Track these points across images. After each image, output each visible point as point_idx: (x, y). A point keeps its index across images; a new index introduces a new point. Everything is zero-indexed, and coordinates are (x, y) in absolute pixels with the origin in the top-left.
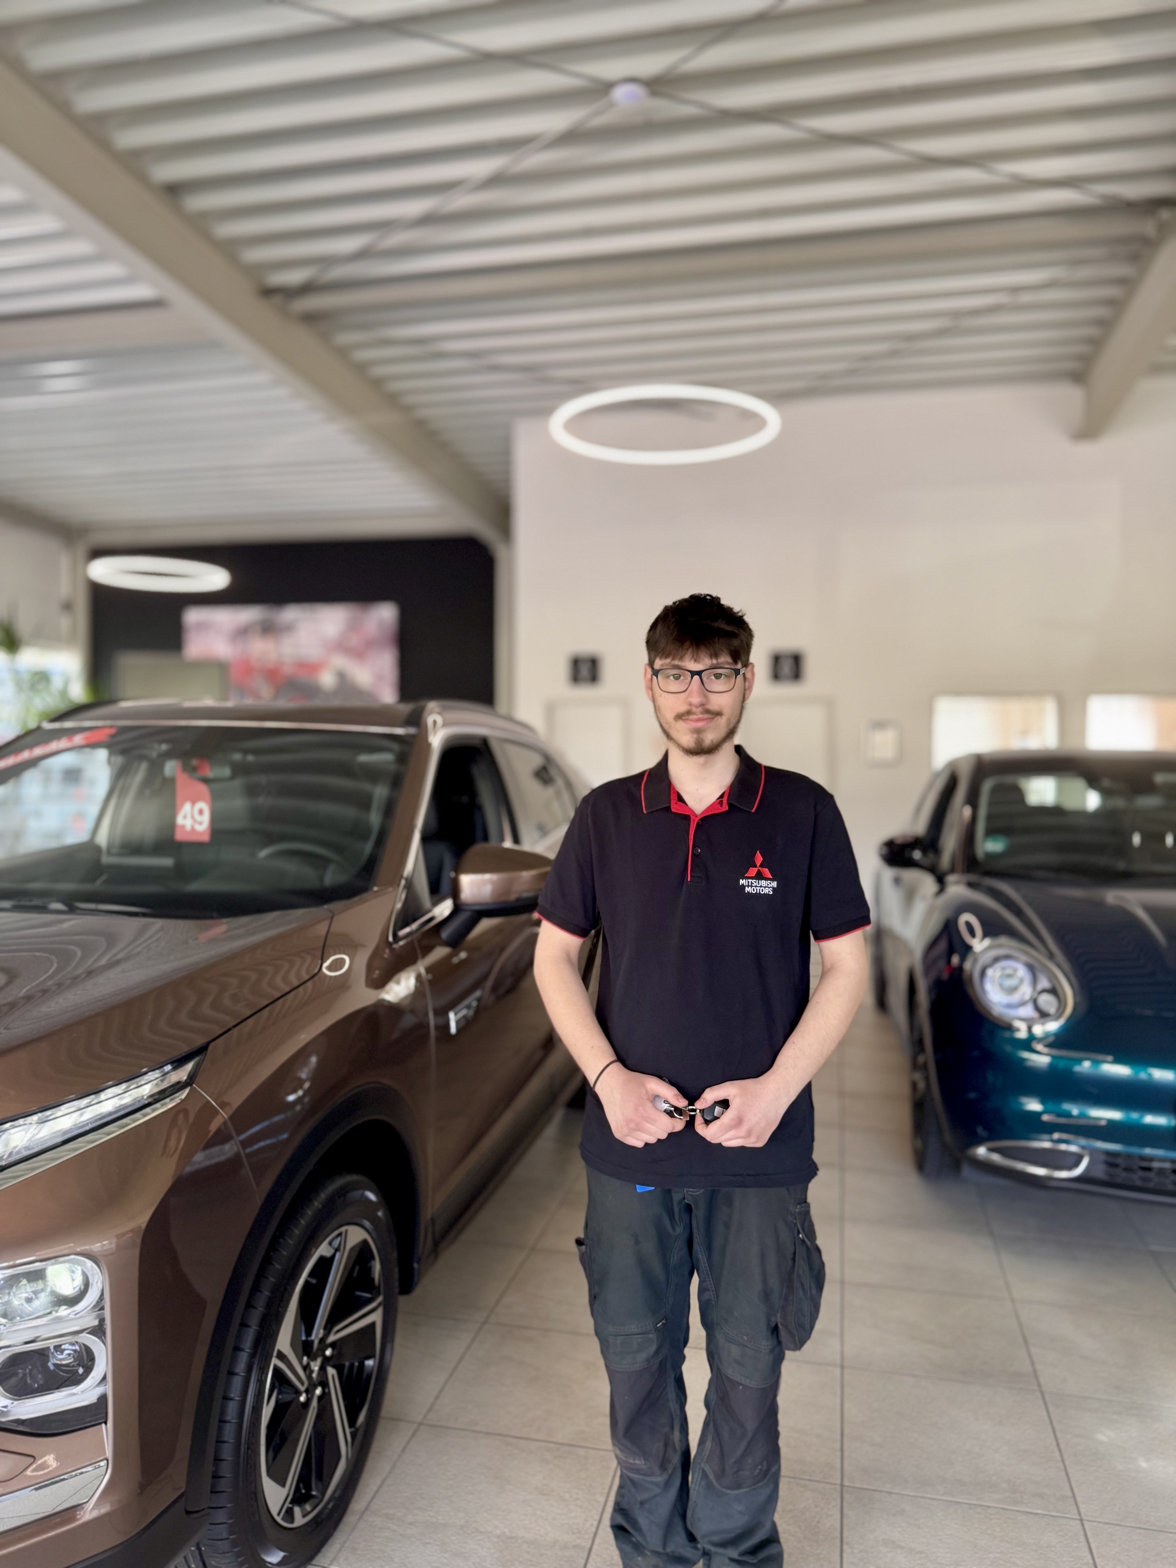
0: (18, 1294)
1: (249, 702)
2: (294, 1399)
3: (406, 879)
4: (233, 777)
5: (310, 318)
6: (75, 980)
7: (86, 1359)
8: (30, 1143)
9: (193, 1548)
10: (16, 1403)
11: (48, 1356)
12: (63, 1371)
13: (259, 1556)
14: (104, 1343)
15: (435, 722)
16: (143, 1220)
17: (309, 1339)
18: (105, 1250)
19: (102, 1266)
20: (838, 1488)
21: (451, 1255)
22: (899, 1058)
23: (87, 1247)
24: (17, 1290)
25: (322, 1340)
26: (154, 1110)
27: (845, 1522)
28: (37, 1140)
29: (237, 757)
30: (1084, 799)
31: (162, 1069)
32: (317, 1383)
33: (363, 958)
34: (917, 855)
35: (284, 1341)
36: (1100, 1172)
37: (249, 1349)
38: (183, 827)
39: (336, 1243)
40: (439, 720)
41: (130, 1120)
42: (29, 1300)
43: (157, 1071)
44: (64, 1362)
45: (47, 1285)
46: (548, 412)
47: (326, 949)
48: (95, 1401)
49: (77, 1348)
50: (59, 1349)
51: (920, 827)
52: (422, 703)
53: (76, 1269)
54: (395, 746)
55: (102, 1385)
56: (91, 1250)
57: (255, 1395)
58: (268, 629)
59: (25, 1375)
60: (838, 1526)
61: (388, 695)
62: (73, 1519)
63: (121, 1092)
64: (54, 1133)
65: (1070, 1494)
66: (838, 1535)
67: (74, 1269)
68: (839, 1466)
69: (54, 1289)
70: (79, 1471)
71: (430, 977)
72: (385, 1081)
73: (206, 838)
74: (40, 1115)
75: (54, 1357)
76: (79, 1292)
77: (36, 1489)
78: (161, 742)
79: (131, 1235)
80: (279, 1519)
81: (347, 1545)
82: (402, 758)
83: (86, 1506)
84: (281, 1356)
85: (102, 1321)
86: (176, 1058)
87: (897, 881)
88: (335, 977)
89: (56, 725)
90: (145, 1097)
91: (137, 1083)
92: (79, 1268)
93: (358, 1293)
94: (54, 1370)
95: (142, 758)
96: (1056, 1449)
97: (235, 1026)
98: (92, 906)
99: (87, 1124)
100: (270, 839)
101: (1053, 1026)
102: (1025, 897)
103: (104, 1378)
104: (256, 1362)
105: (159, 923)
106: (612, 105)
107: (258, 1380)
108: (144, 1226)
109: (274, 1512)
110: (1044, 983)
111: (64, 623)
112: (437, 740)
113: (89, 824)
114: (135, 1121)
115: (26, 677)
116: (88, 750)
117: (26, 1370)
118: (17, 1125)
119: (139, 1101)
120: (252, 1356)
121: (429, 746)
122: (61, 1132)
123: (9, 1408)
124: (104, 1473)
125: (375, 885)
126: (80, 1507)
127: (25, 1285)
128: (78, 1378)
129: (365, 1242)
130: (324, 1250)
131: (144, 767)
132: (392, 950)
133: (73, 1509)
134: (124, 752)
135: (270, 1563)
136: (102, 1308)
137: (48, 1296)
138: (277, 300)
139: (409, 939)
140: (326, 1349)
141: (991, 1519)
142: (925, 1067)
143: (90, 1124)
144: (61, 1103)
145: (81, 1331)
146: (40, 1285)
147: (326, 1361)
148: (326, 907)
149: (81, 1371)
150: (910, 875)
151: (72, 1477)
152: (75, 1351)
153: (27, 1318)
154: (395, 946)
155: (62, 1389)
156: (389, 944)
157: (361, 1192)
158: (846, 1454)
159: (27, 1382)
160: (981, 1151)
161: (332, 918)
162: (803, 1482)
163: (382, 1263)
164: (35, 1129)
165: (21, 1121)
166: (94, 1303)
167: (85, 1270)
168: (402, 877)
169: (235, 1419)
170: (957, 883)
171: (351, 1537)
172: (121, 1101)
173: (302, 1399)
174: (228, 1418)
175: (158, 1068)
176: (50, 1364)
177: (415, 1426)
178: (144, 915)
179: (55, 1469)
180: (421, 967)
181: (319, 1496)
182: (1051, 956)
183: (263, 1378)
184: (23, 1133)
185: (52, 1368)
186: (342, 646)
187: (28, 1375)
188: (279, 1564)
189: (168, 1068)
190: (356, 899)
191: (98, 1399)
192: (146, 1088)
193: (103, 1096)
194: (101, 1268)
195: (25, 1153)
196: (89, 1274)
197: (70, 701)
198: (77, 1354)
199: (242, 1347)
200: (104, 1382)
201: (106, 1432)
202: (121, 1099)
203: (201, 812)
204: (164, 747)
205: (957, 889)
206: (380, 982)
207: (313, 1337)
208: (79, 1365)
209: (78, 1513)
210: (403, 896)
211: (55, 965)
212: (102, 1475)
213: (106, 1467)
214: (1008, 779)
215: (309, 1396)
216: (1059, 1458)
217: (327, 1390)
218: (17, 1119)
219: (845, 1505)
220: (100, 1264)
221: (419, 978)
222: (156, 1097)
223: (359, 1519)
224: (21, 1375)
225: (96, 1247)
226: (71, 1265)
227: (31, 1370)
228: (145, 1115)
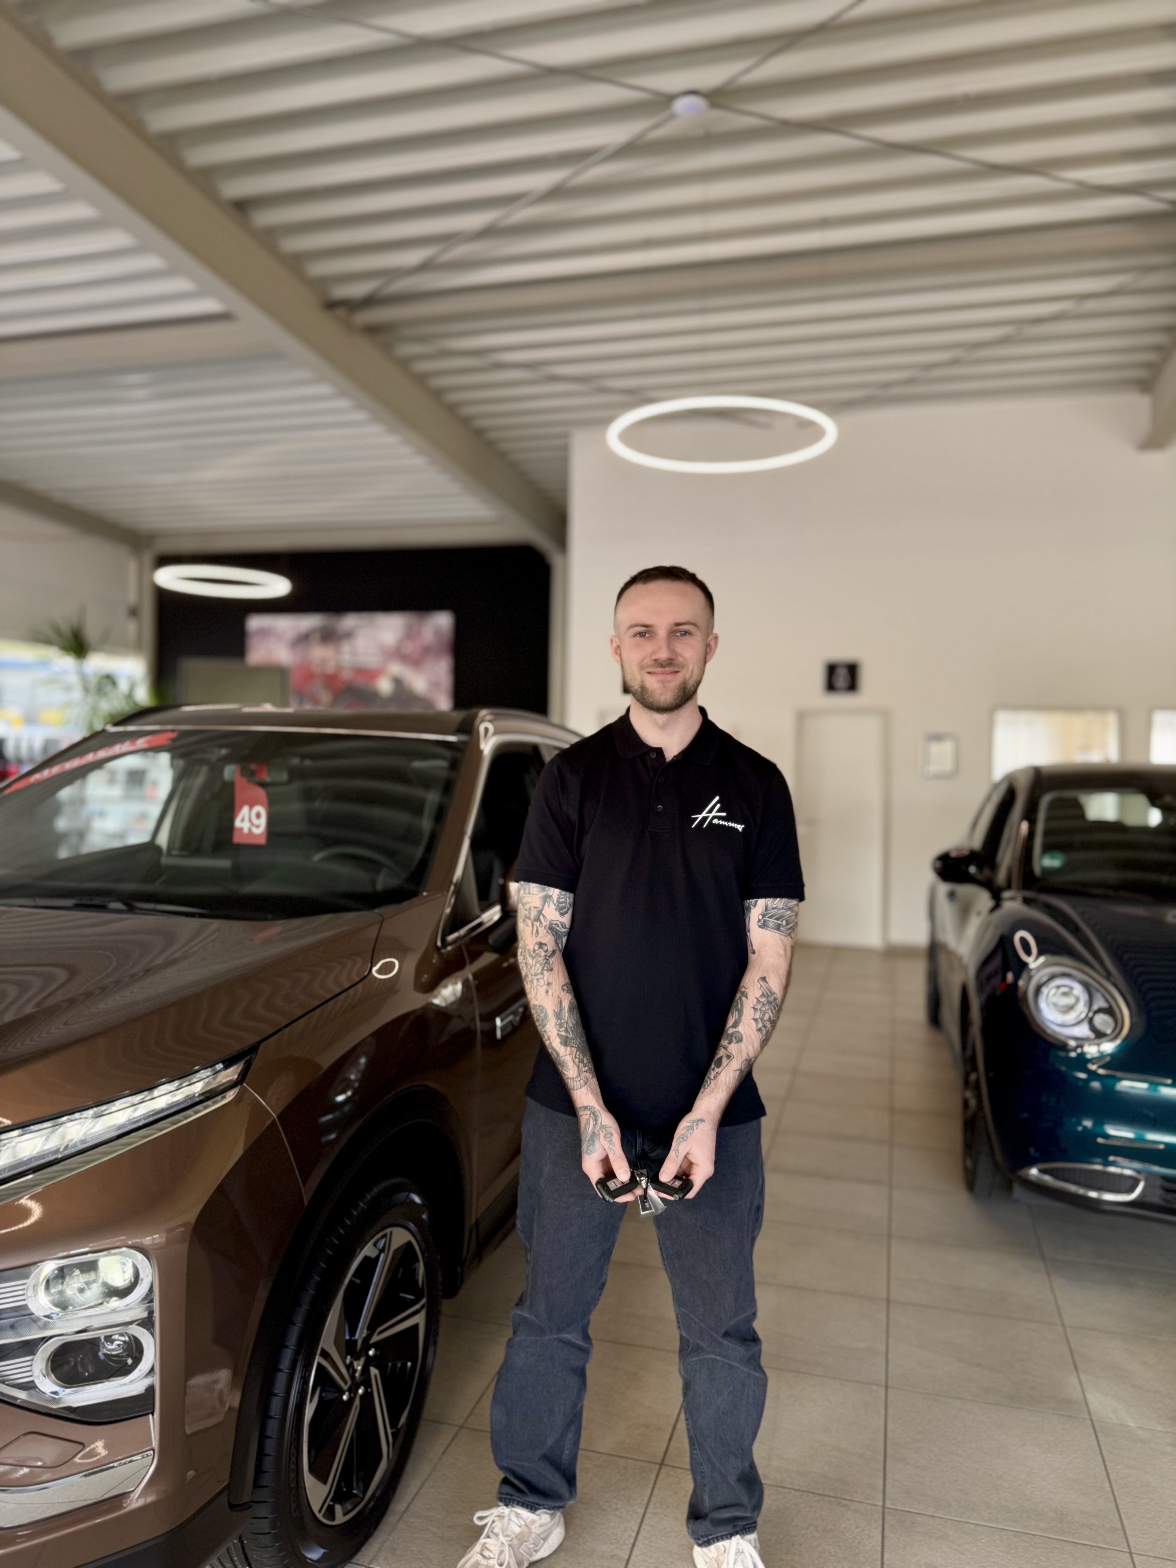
0: (71, 1285)
1: (308, 707)
2: (338, 1397)
3: (455, 885)
4: (290, 780)
5: (372, 330)
6: (134, 979)
7: (135, 1350)
8: (85, 1137)
9: (235, 1541)
10: (68, 1391)
11: (99, 1346)
12: (114, 1361)
13: (300, 1552)
14: (153, 1335)
15: (487, 730)
16: (192, 1215)
17: (353, 1338)
18: (157, 1244)
19: (153, 1261)
20: (880, 1509)
21: (494, 1259)
22: (953, 1076)
23: (138, 1240)
24: (69, 1281)
25: (366, 1340)
26: (205, 1108)
27: (886, 1544)
28: (91, 1134)
29: (296, 761)
30: (1146, 815)
31: (213, 1068)
32: (359, 1382)
33: (412, 961)
34: (972, 869)
35: (327, 1340)
36: (1156, 1198)
37: (294, 1346)
38: (241, 829)
39: (381, 1244)
40: (491, 727)
41: (182, 1116)
42: (81, 1291)
43: (209, 1069)
44: (114, 1353)
45: (99, 1276)
46: (606, 422)
47: (375, 953)
48: (143, 1392)
49: (127, 1339)
50: (109, 1339)
51: (977, 842)
52: (474, 711)
53: (127, 1261)
54: (448, 753)
55: (150, 1376)
56: (142, 1243)
57: (298, 1392)
58: (328, 636)
59: (76, 1365)
60: (879, 1549)
61: (444, 703)
62: (120, 1507)
63: (174, 1089)
64: (109, 1128)
65: (1119, 1526)
66: (879, 1556)
67: (125, 1261)
68: (881, 1487)
69: (106, 1280)
70: (129, 1459)
71: (477, 982)
72: (432, 1084)
73: (263, 841)
74: (95, 1109)
75: (104, 1347)
76: (130, 1284)
77: (86, 1476)
78: (221, 747)
79: (182, 1229)
80: (320, 1516)
81: (387, 1544)
82: (454, 765)
83: (132, 1495)
84: (325, 1355)
85: (151, 1313)
86: (228, 1057)
87: (952, 895)
88: (385, 979)
89: (120, 729)
90: (197, 1095)
91: (190, 1080)
92: (130, 1261)
93: (402, 1295)
94: (104, 1359)
95: (202, 762)
96: (1106, 1479)
97: (286, 1026)
98: (151, 906)
99: (140, 1120)
100: (325, 842)
101: (1109, 1047)
102: (1082, 915)
103: (152, 1370)
104: (300, 1360)
105: (215, 924)
106: (673, 117)
107: (301, 1377)
108: (193, 1221)
109: (316, 1510)
110: (1100, 1003)
111: (131, 627)
112: (487, 747)
113: (151, 825)
114: (186, 1118)
115: (93, 681)
116: (151, 754)
117: (77, 1359)
118: (73, 1119)
119: (191, 1098)
120: (297, 1353)
121: (481, 752)
122: (114, 1127)
123: (60, 1396)
124: (150, 1464)
125: (424, 891)
126: (127, 1495)
127: (77, 1275)
128: (128, 1368)
129: (409, 1244)
130: (368, 1250)
131: (205, 769)
132: (441, 955)
133: (120, 1497)
134: (184, 756)
135: (311, 1559)
136: (152, 1301)
137: (99, 1287)
138: (341, 312)
139: (457, 944)
140: (370, 1349)
141: (1037, 1548)
142: (977, 1087)
143: (143, 1120)
144: (116, 1098)
145: (131, 1323)
146: (92, 1276)
147: (369, 1362)
148: (376, 911)
149: (130, 1361)
150: (965, 890)
151: (120, 1465)
152: (124, 1342)
153: (79, 1308)
154: (443, 951)
155: (112, 1379)
156: (438, 949)
157: (406, 1194)
158: (889, 1476)
159: (78, 1370)
160: (1034, 1171)
161: (382, 922)
162: (844, 1502)
163: (425, 1265)
164: (91, 1123)
165: (77, 1115)
166: (144, 1296)
167: (136, 1263)
168: (451, 882)
169: (279, 1415)
170: (1012, 899)
171: (391, 1538)
172: (174, 1097)
173: (345, 1397)
174: (272, 1414)
175: (211, 1067)
176: (100, 1354)
177: (457, 1429)
178: (202, 916)
179: (105, 1457)
180: (468, 972)
181: (361, 1495)
182: (1108, 976)
183: (307, 1376)
184: (79, 1126)
185: (102, 1357)
186: (398, 654)
187: (79, 1364)
188: (318, 1561)
189: (220, 1066)
190: (406, 903)
191: (146, 1390)
192: (196, 1087)
193: (156, 1092)
194: (151, 1261)
195: (81, 1147)
196: (139, 1266)
197: (136, 704)
198: (127, 1345)
199: (287, 1344)
200: (152, 1373)
201: (153, 1422)
202: (174, 1096)
203: (258, 816)
204: (224, 751)
205: (1013, 904)
206: (432, 986)
207: (357, 1337)
208: (128, 1356)
209: (124, 1501)
210: (453, 901)
211: (115, 963)
212: (148, 1466)
213: (152, 1457)
214: (1068, 794)
215: (352, 1395)
216: (1109, 1489)
217: (369, 1390)
218: (73, 1113)
219: (886, 1526)
220: (150, 1258)
221: (466, 984)
222: (208, 1095)
223: (400, 1520)
224: (73, 1363)
225: (147, 1241)
226: (122, 1257)
227: (82, 1359)
228: (196, 1113)
